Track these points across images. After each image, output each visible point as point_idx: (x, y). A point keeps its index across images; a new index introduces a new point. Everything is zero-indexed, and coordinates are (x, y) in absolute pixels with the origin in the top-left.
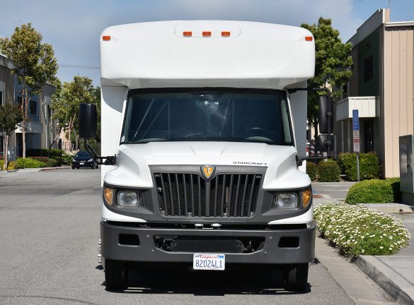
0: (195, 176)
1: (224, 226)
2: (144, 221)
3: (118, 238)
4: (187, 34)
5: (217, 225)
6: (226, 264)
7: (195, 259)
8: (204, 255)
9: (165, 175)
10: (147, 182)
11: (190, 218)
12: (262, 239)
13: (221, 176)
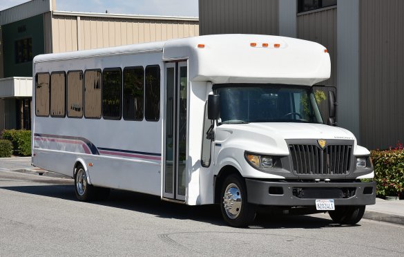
0: (314, 146)
1: (332, 181)
2: (284, 178)
3: (268, 190)
4: (253, 45)
5: (328, 180)
6: (335, 206)
7: (317, 203)
8: (322, 200)
9: (296, 146)
10: (285, 151)
11: (311, 175)
12: (354, 189)
13: (329, 147)
